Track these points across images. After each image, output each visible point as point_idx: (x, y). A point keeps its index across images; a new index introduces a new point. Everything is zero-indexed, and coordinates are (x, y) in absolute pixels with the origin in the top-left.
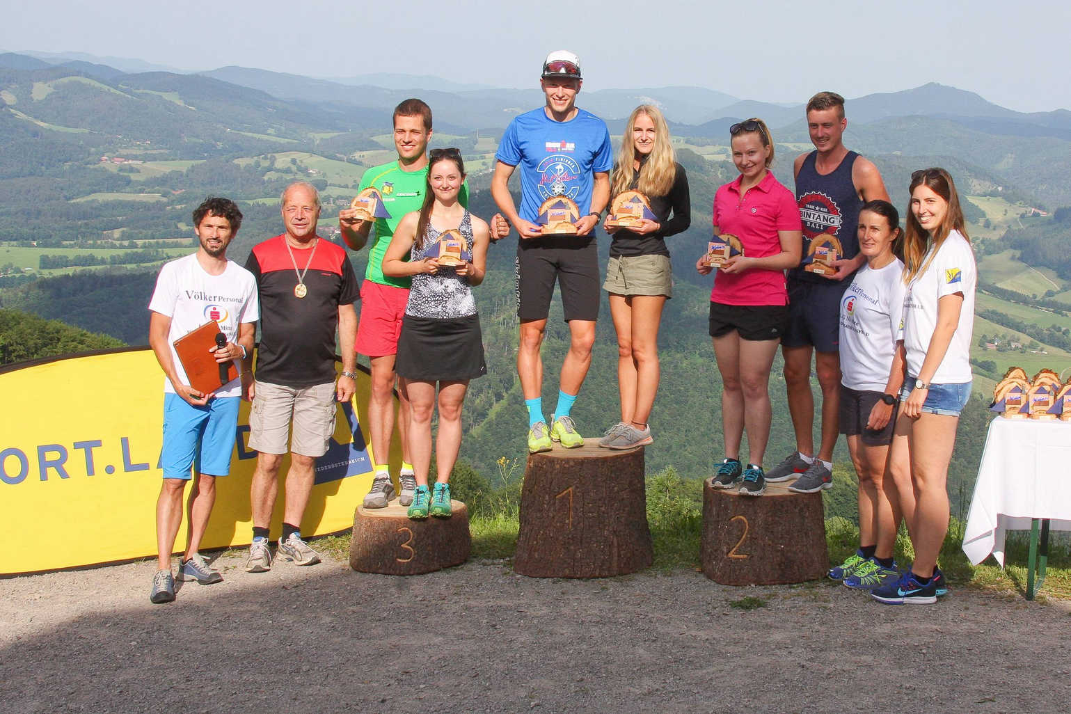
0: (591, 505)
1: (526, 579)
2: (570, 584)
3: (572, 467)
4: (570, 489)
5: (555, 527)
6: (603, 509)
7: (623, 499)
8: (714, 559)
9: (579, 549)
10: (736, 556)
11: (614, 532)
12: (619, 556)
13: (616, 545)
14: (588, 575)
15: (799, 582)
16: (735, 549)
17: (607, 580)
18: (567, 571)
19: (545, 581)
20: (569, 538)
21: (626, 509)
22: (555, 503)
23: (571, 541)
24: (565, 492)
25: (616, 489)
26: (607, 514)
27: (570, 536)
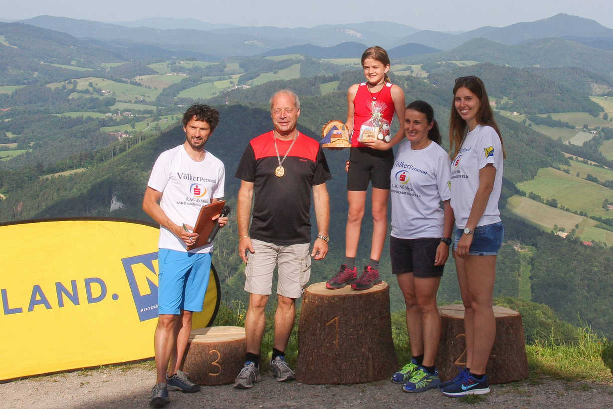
0: (352, 330)
1: (305, 386)
2: (338, 389)
3: (337, 302)
4: (336, 318)
5: (325, 347)
6: (361, 332)
7: (375, 325)
8: (444, 367)
9: (344, 362)
10: (461, 364)
11: (370, 349)
12: (374, 366)
13: (371, 359)
14: (351, 382)
15: (508, 383)
16: (459, 358)
17: (365, 385)
18: (335, 379)
19: (319, 387)
20: (336, 355)
21: (378, 332)
22: (325, 329)
23: (338, 357)
24: (332, 321)
25: (370, 317)
26: (364, 335)
27: (337, 353)
